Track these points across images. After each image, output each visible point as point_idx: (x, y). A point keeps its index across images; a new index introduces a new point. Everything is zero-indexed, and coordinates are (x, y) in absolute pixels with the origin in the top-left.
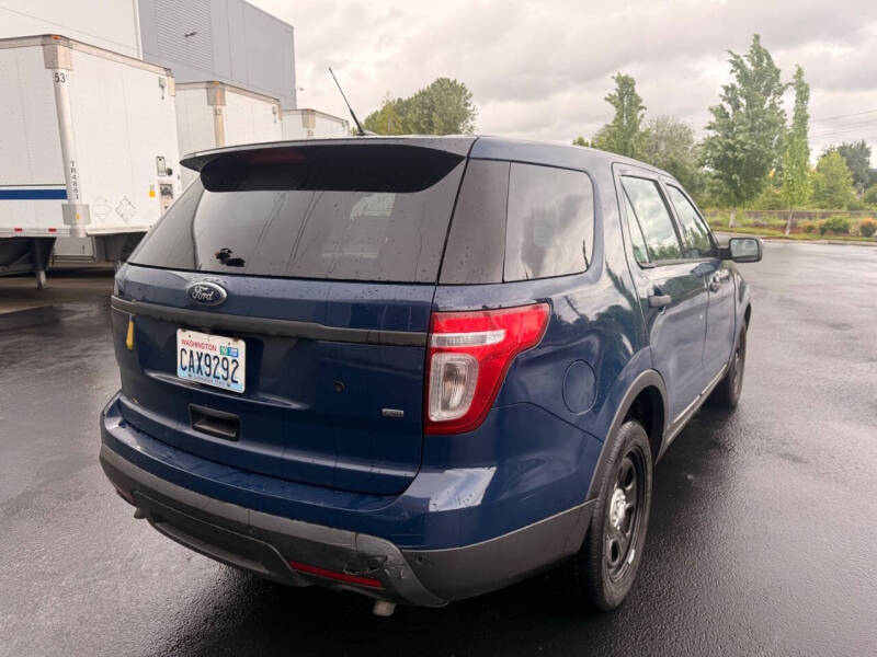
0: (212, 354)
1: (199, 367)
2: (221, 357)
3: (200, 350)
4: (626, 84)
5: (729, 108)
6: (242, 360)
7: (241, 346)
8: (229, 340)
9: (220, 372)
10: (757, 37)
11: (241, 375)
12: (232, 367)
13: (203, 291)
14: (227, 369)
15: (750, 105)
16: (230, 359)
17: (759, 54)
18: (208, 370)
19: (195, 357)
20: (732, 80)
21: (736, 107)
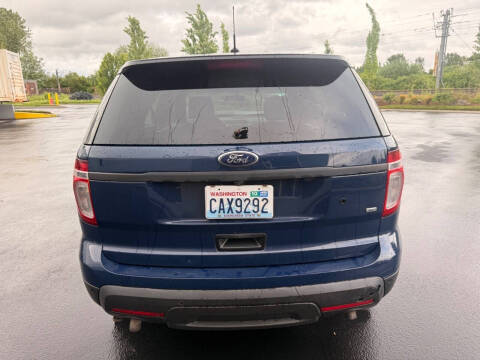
0: (243, 198)
1: (230, 208)
2: (251, 199)
3: (230, 198)
4: (134, 23)
5: (191, 41)
6: (271, 197)
7: (270, 189)
8: (260, 186)
9: (251, 208)
10: (199, 6)
11: (270, 208)
12: (261, 204)
13: (238, 157)
14: (258, 206)
15: (202, 40)
16: (260, 199)
17: (201, 14)
18: (239, 209)
19: (226, 202)
20: (190, 26)
21: (194, 40)
